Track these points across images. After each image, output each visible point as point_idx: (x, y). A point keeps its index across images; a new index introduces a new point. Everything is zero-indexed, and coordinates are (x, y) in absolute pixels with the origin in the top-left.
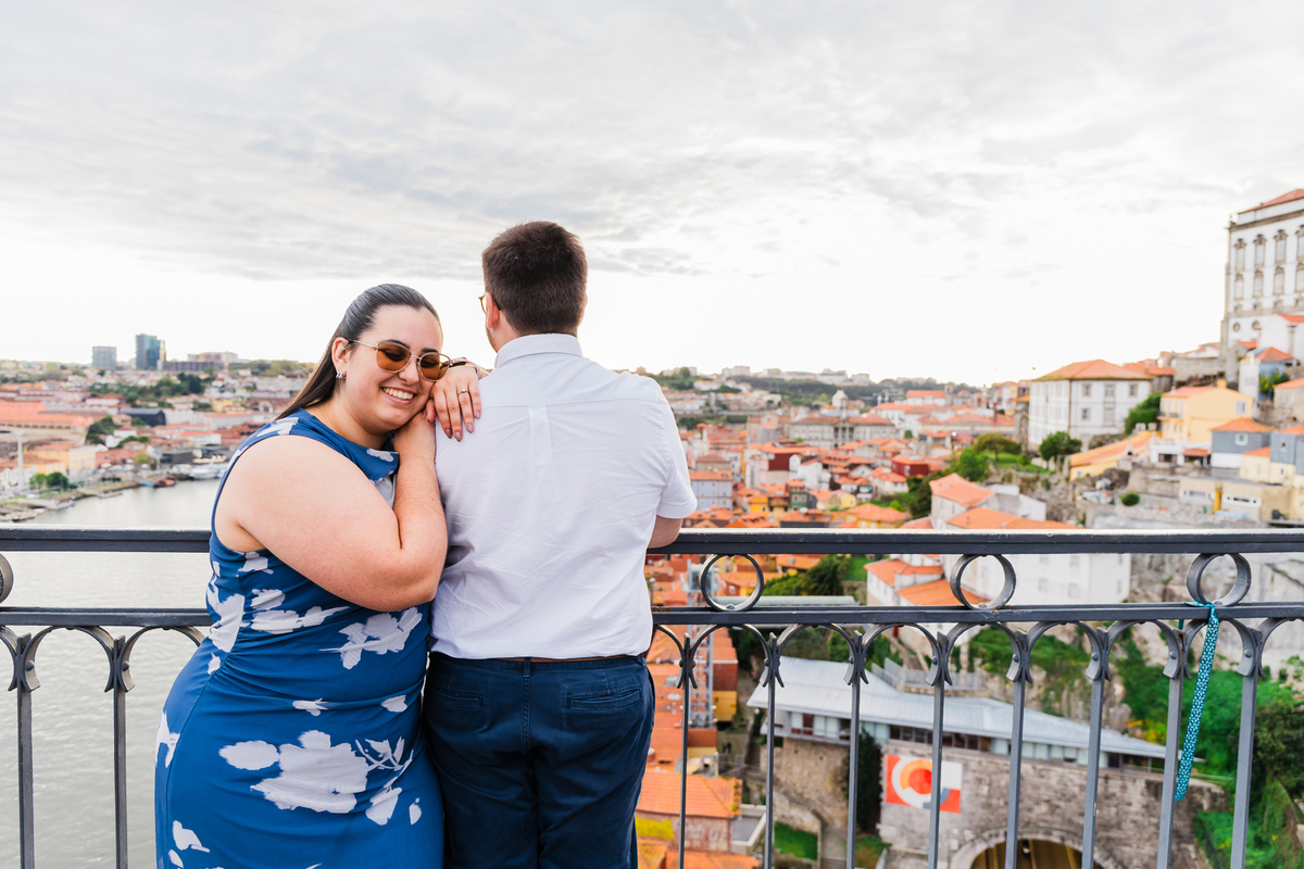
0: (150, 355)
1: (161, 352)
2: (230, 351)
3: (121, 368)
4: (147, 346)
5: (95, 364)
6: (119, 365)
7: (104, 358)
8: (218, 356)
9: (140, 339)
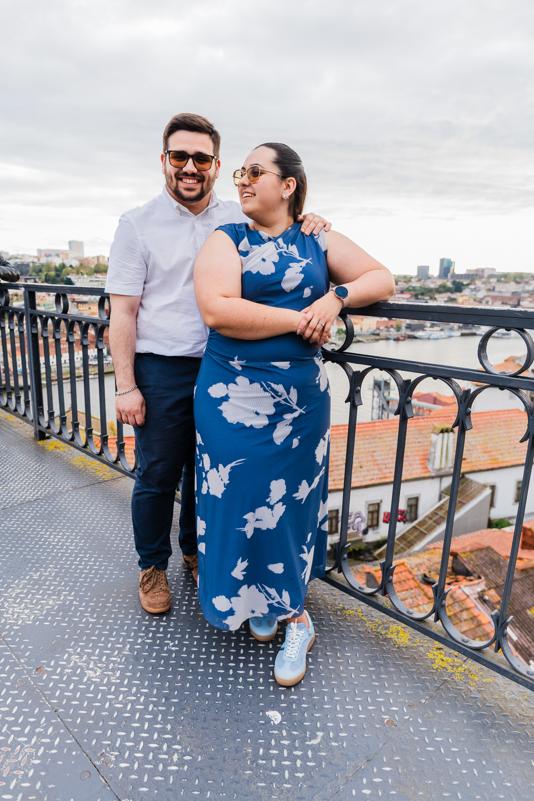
0: (446, 268)
1: (452, 268)
2: (490, 267)
3: (429, 278)
4: (445, 265)
5: (418, 276)
6: (430, 276)
7: (423, 272)
8: (483, 270)
9: (442, 261)
